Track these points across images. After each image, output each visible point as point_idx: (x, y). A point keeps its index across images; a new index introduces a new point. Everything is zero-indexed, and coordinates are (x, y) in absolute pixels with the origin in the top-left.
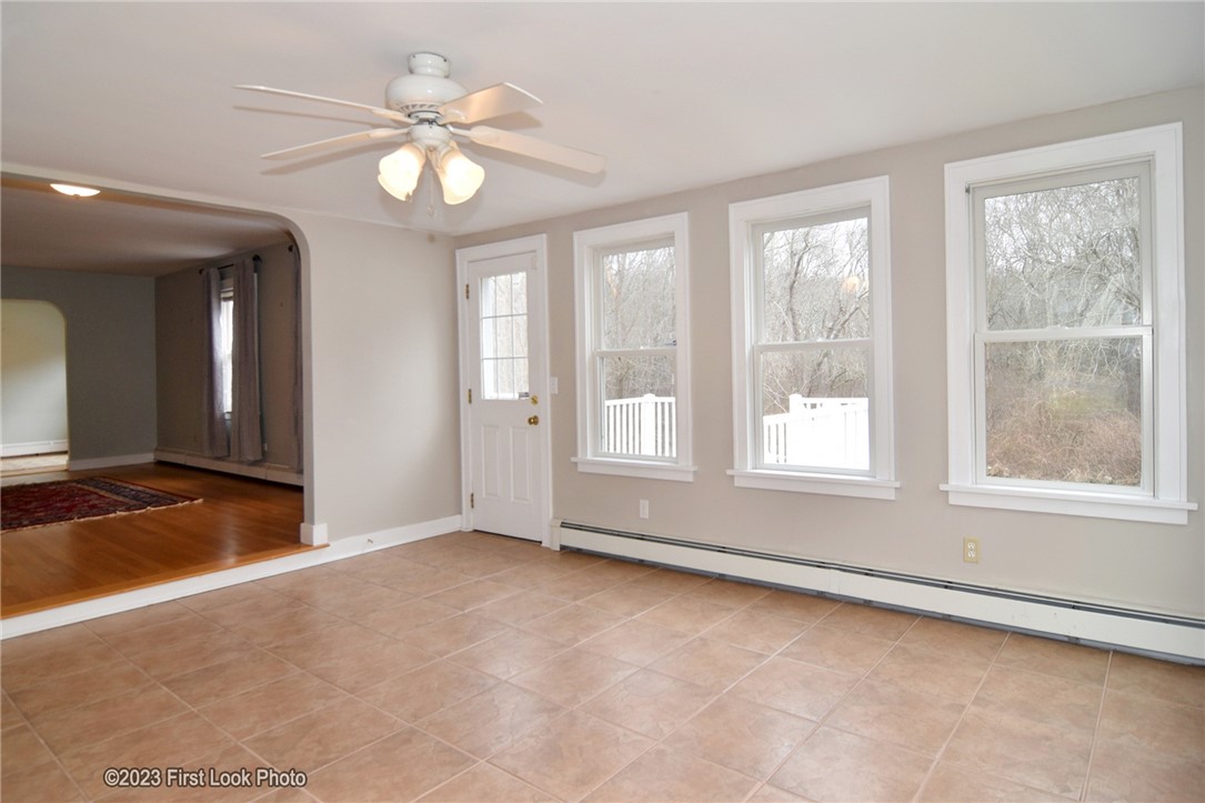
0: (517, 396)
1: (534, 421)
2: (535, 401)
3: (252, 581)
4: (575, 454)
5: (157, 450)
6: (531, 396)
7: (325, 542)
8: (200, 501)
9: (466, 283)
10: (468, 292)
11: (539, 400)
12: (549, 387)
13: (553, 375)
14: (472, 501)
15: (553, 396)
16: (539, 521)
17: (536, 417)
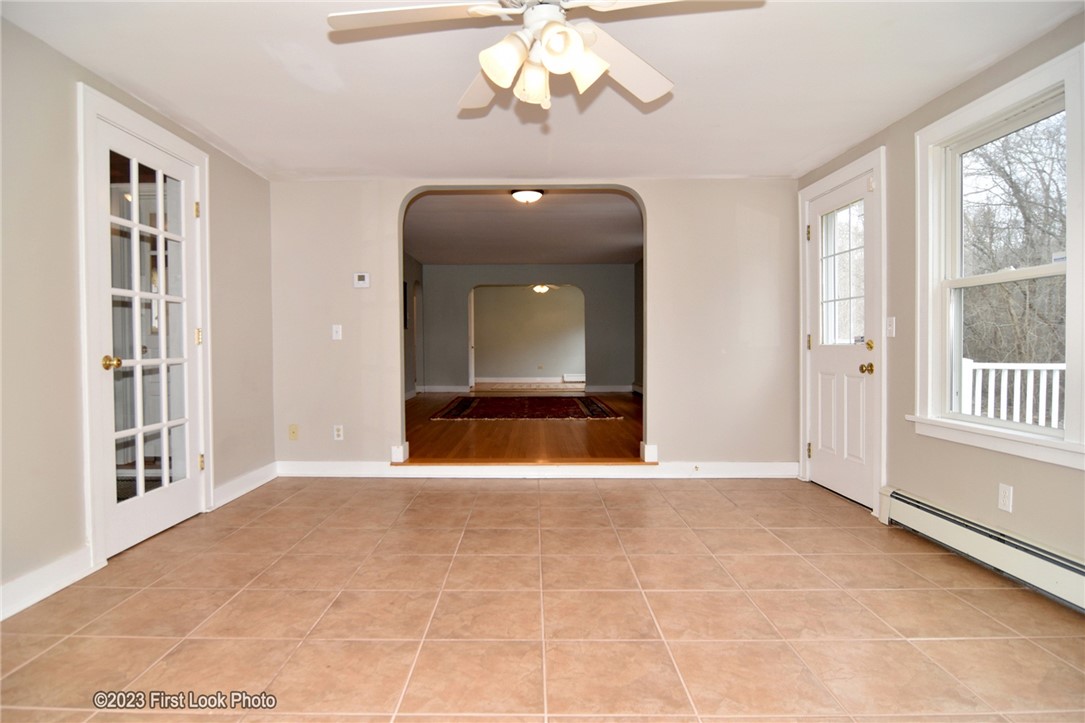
0: (853, 342)
1: (868, 369)
2: (870, 346)
3: (594, 479)
4: (912, 412)
5: (634, 384)
6: (866, 340)
7: (656, 461)
8: (622, 418)
9: (807, 224)
10: (809, 233)
11: (874, 345)
12: (885, 329)
13: (890, 314)
14: (809, 450)
15: (890, 339)
16: (871, 483)
17: (871, 365)
